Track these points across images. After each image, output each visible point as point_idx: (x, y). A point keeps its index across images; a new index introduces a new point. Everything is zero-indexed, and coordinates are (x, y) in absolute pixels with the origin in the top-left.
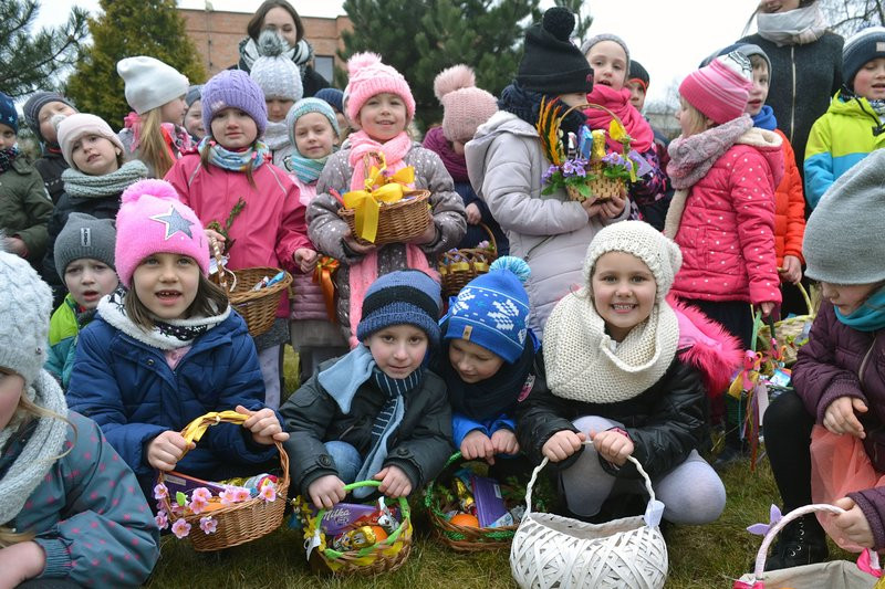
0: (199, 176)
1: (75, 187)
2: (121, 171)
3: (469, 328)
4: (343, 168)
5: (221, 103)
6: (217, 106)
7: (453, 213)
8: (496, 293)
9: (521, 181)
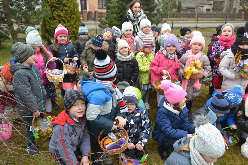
0: (163, 59)
1: (120, 59)
2: (129, 56)
3: (233, 103)
4: (185, 59)
5: (170, 44)
6: (169, 45)
7: (208, 71)
8: (239, 96)
9: (226, 65)
